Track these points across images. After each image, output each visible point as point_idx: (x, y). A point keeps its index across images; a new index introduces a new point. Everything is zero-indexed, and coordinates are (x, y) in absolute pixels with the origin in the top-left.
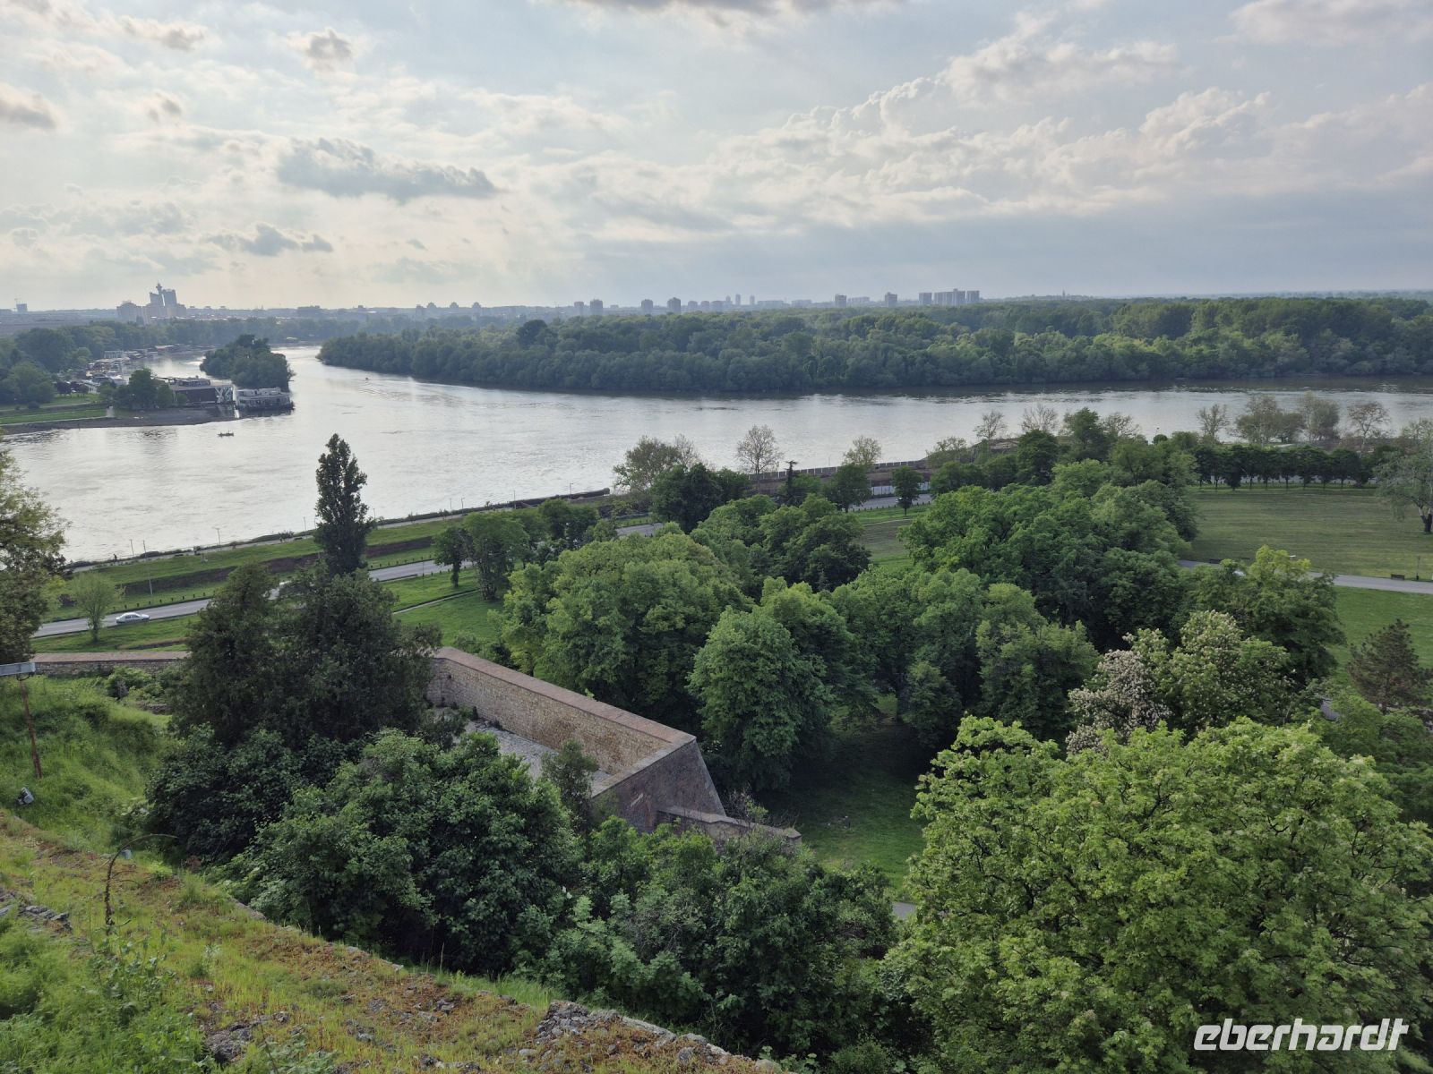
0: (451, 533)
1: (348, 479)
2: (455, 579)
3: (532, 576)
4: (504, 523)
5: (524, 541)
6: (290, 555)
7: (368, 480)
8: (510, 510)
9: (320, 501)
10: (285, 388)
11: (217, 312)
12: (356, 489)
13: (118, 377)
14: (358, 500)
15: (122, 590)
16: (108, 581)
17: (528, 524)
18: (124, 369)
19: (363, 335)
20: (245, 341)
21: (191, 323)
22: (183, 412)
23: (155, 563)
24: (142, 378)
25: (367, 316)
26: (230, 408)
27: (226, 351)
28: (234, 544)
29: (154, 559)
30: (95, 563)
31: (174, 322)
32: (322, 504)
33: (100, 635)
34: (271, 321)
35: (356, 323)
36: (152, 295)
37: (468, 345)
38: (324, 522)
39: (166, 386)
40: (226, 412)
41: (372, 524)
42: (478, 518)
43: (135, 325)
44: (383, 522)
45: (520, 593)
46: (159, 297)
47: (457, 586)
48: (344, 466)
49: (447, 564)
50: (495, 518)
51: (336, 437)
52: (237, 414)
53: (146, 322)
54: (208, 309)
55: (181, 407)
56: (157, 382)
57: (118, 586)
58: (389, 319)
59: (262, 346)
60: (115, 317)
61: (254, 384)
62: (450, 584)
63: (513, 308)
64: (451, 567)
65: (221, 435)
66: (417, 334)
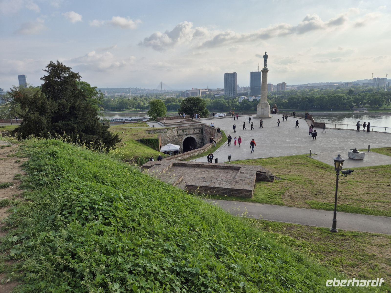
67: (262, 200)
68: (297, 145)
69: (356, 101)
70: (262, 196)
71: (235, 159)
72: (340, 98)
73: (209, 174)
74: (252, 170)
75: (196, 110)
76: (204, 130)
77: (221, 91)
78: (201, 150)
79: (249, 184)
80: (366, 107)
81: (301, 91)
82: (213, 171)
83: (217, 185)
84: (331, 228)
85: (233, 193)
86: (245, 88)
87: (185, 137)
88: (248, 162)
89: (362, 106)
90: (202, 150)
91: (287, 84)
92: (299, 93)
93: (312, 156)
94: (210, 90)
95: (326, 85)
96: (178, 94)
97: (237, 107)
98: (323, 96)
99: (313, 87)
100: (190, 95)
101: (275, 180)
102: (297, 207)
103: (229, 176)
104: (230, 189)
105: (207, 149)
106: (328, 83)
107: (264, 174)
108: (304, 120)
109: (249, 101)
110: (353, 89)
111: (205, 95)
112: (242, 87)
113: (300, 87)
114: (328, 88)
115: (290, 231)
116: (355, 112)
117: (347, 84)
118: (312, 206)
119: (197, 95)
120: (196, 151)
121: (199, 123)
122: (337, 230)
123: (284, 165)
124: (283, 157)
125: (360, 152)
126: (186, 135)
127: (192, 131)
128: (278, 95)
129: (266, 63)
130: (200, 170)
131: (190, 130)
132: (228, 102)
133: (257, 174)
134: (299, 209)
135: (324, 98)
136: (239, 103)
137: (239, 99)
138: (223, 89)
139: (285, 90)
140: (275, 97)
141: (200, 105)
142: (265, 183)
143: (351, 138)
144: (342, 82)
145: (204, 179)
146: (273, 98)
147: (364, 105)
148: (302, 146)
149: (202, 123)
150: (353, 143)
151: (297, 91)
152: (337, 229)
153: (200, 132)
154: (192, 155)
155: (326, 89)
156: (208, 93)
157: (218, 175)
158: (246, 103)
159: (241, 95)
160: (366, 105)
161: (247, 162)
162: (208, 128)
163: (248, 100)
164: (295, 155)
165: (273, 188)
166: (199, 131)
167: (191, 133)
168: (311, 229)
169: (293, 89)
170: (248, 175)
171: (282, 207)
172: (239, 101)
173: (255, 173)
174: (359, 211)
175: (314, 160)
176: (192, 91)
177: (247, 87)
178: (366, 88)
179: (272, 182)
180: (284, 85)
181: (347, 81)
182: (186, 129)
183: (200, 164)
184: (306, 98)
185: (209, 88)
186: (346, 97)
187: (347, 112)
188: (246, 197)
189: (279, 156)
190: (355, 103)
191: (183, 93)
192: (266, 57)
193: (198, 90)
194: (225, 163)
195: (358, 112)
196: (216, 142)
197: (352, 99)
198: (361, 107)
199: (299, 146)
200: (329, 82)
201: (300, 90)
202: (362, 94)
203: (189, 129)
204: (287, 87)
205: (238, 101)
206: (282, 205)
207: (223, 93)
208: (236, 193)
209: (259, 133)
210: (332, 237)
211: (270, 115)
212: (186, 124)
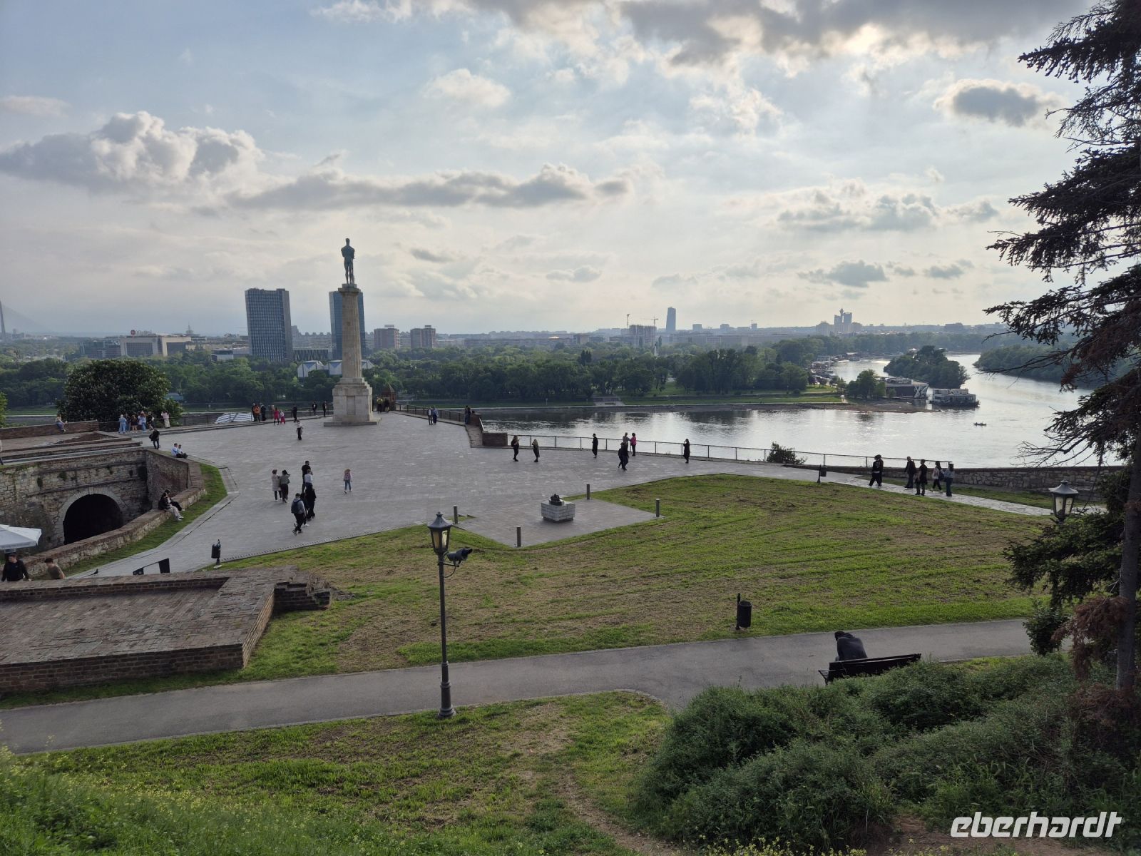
11: (879, 329)
20: (926, 351)
24: (868, 377)
36: (836, 316)
39: (882, 383)
40: (919, 405)
46: (840, 318)
55: (890, 399)
56: (877, 380)
59: (939, 355)
67: (275, 670)
68: (431, 497)
69: (598, 378)
70: (277, 656)
71: (237, 555)
72: (564, 371)
73: (110, 614)
74: (262, 582)
75: (130, 402)
76: (149, 468)
77: (238, 342)
78: (115, 537)
79: (238, 627)
80: (618, 394)
81: (474, 351)
82: (127, 602)
83: (124, 649)
84: (438, 708)
85: (178, 665)
86: (317, 338)
87: (72, 499)
88: (278, 560)
89: (610, 391)
90: (122, 535)
91: (437, 332)
92: (470, 356)
93: (461, 523)
94: (197, 339)
95: (532, 337)
96: (73, 350)
97: (293, 393)
98: (526, 365)
99: (502, 342)
100: (124, 352)
101: (332, 602)
102: (372, 670)
103: (180, 614)
104: (168, 653)
105: (141, 531)
106: (536, 334)
107: (299, 589)
108: (463, 428)
109: (332, 376)
110: (591, 350)
111: (180, 355)
112: (307, 334)
113: (471, 340)
114: (538, 346)
115: (328, 744)
116: (598, 405)
117: (578, 337)
118: (411, 658)
119: (150, 352)
120: (94, 544)
121: (130, 445)
122: (453, 710)
123: (382, 555)
124: (388, 532)
125: (566, 503)
126: (78, 488)
127: (103, 475)
128: (417, 361)
129: (351, 268)
130: (76, 606)
131: (93, 471)
132: (262, 378)
133: (279, 593)
134: (377, 674)
135: (527, 369)
136: (301, 380)
137: (300, 370)
138: (244, 337)
139: (434, 348)
140: (406, 364)
141: (144, 386)
142: (302, 617)
143: (561, 469)
144: (568, 332)
145: (79, 636)
146: (400, 367)
147: (613, 388)
148: (442, 497)
149: (142, 446)
150: (563, 482)
151: (463, 351)
152: (452, 706)
153: (135, 475)
154: (75, 556)
155: (532, 349)
156: (193, 347)
157: (142, 612)
158: (322, 382)
159: (305, 356)
160: (619, 388)
161: (277, 558)
162: (163, 460)
163: (327, 372)
164: (419, 523)
165: (322, 626)
166: (131, 473)
167: (96, 481)
168: (388, 722)
169: (453, 344)
170: (243, 600)
171: (330, 679)
172: (300, 375)
173: (269, 590)
174: (520, 649)
175: (463, 533)
176: (130, 341)
177: (325, 334)
178: (617, 349)
179: (324, 609)
180: (428, 332)
181: (577, 331)
182: (75, 470)
183: (80, 584)
184: (486, 369)
185: (195, 332)
186: (575, 369)
187: (581, 406)
188: (224, 670)
189: (376, 530)
190: (595, 383)
191: (92, 346)
192: (348, 253)
193: (154, 336)
194: (200, 571)
195: (603, 405)
196: (183, 505)
197: (588, 374)
198: (608, 395)
199: (436, 497)
200: (540, 331)
201: (472, 348)
202: (607, 361)
203: (88, 468)
204: (437, 340)
205: (296, 374)
206: (332, 671)
207: (246, 349)
208: (189, 664)
209: (333, 468)
210: (437, 731)
211: (373, 416)
212: (78, 450)
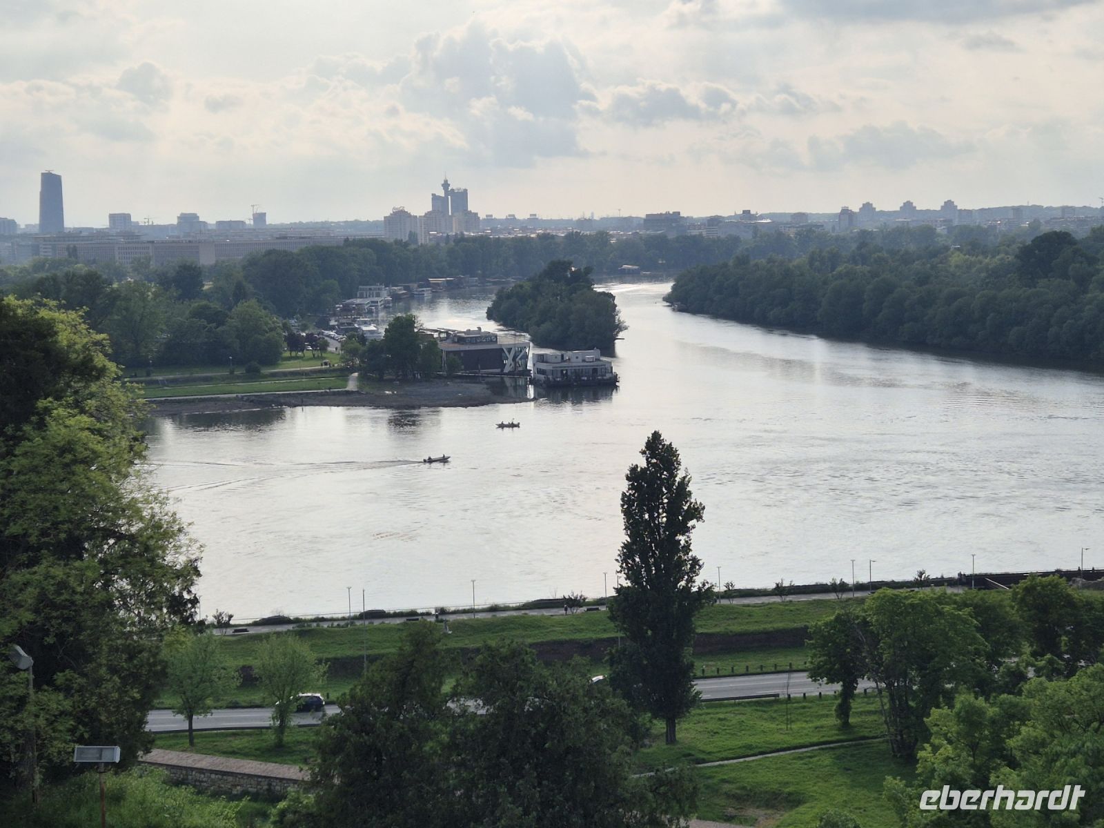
0: (842, 622)
1: (673, 509)
2: (843, 711)
3: (971, 719)
4: (940, 613)
5: (977, 653)
6: (578, 636)
7: (705, 515)
8: (960, 591)
9: (626, 546)
10: (609, 351)
11: (524, 225)
12: (685, 530)
13: (372, 328)
14: (687, 548)
15: (323, 668)
16: (305, 650)
17: (988, 618)
18: (382, 314)
19: (742, 261)
20: (557, 270)
21: (482, 241)
22: (452, 386)
23: (378, 629)
24: (403, 329)
25: (756, 228)
26: (521, 382)
27: (528, 286)
28: (494, 609)
29: (377, 622)
30: (297, 621)
31: (460, 240)
32: (628, 552)
33: (287, 738)
34: (602, 237)
35: (736, 240)
36: (435, 198)
37: (923, 280)
38: (627, 584)
39: (432, 343)
40: (515, 388)
41: (707, 594)
42: (893, 600)
43: (406, 245)
44: (731, 593)
45: (948, 750)
46: (444, 200)
47: (845, 726)
48: (669, 488)
49: (831, 681)
50: (924, 602)
51: (656, 436)
52: (531, 392)
53: (422, 240)
54: (512, 219)
55: (451, 377)
56: (424, 336)
57: (320, 661)
58: (792, 233)
59: (583, 280)
60: (382, 234)
61: (559, 343)
62: (833, 721)
63: (1018, 210)
64: (838, 687)
65: (502, 426)
66: (834, 259)
